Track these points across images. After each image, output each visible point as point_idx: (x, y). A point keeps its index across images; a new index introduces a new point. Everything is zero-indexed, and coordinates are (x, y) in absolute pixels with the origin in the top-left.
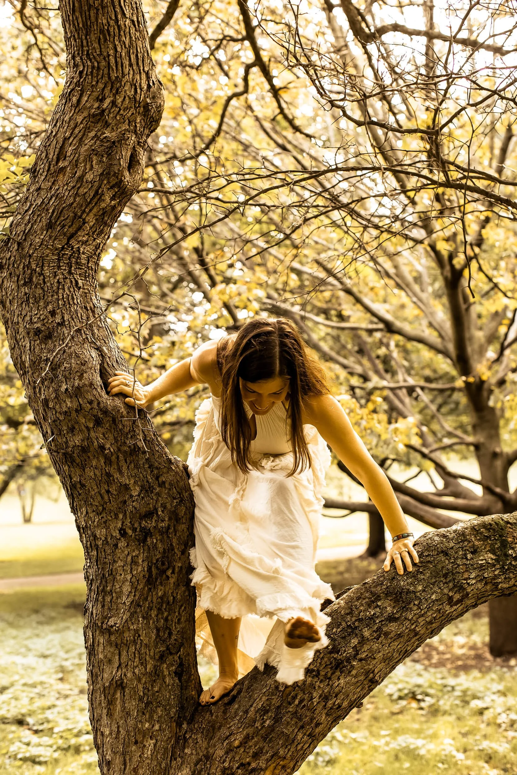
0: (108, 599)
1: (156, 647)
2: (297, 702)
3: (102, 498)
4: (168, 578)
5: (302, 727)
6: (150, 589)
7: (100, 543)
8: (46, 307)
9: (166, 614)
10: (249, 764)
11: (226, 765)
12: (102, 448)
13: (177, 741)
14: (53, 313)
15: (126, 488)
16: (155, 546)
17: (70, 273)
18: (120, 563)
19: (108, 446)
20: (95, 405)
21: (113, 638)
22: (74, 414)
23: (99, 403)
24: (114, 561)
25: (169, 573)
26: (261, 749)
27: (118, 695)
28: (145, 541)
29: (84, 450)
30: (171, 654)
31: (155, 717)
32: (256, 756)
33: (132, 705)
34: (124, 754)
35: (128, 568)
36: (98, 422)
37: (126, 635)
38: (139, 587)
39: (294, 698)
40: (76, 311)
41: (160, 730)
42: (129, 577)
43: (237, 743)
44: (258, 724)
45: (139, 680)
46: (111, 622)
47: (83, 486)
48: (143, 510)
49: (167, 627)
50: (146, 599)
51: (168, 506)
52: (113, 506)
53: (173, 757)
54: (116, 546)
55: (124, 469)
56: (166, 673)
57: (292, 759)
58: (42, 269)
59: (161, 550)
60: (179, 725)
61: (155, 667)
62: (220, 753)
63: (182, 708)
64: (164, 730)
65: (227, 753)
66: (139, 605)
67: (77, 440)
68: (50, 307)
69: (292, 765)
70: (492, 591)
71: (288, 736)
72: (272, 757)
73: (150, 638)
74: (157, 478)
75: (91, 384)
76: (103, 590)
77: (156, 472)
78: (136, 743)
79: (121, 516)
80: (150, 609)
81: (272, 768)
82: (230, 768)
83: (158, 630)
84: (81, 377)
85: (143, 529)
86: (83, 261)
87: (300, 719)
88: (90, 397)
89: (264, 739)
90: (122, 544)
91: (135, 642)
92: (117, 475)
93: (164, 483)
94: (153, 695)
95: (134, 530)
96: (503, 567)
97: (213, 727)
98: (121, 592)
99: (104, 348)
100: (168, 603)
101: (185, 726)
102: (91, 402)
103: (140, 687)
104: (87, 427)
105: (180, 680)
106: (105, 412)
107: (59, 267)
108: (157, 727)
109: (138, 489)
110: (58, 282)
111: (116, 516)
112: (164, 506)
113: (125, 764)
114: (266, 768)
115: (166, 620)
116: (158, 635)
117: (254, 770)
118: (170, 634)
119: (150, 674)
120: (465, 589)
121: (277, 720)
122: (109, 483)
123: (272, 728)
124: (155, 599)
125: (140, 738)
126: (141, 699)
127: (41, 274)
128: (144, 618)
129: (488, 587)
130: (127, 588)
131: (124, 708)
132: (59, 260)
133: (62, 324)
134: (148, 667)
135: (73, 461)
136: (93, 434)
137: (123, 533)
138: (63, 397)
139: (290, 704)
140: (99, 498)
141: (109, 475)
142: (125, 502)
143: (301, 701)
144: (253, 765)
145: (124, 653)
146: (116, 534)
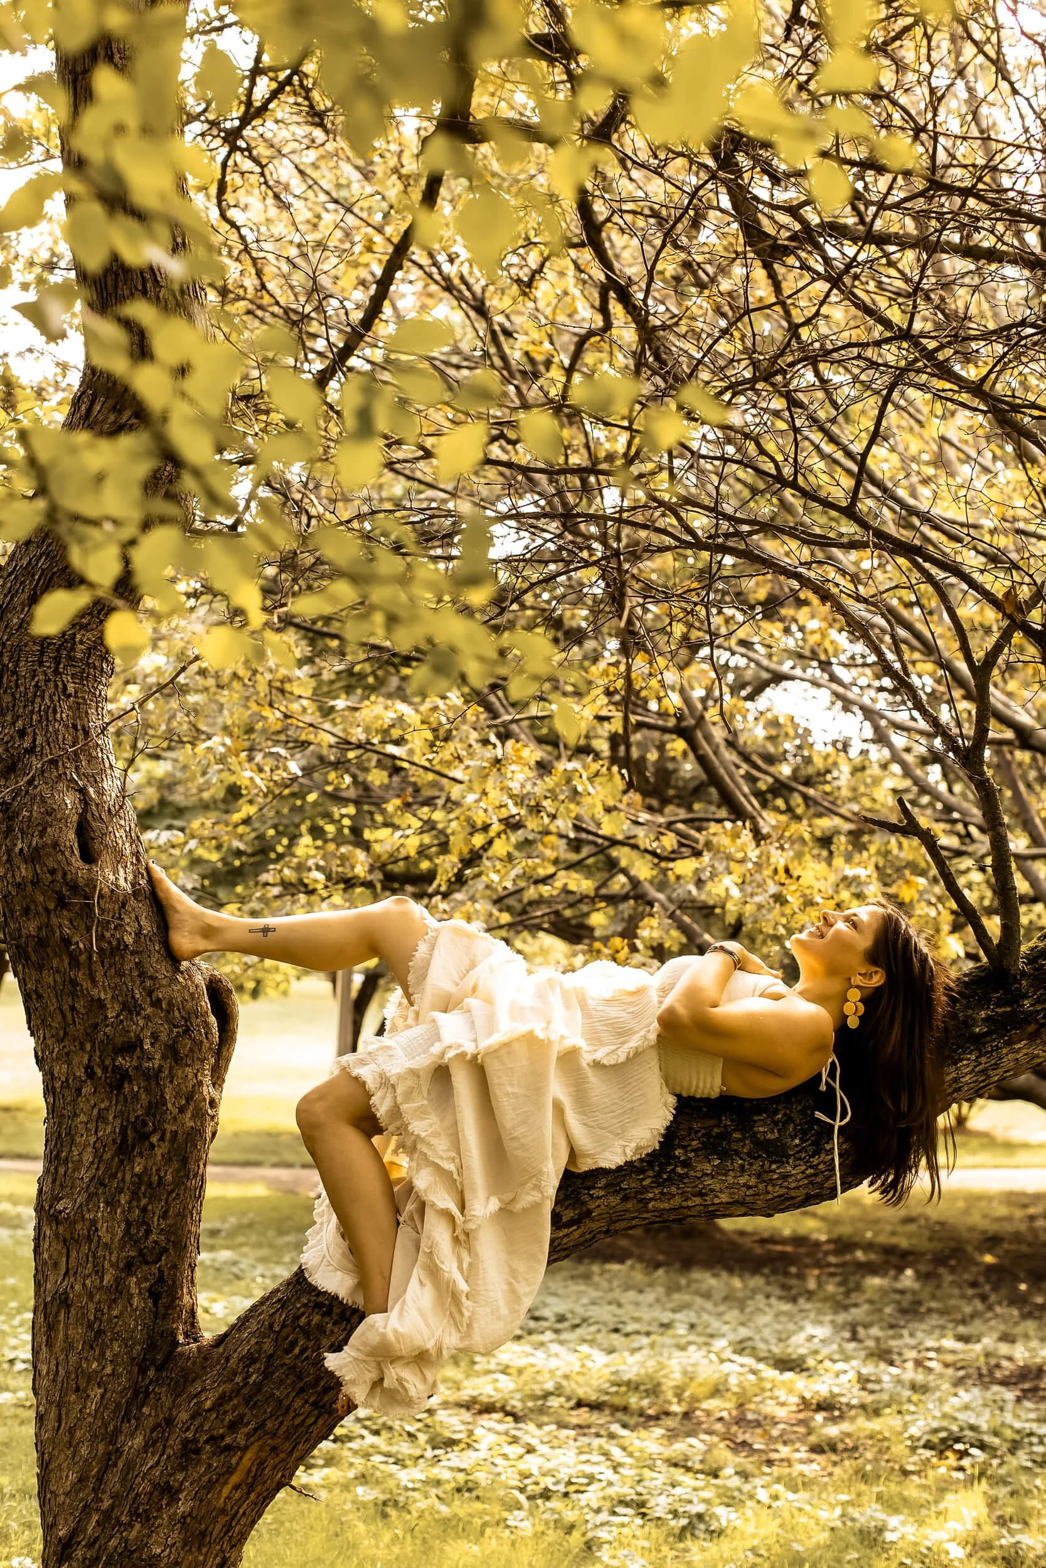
0: (62, 1170)
1: (122, 1249)
2: (297, 1351)
3: (64, 1017)
4: (153, 1146)
5: (302, 1390)
6: (121, 1162)
7: (58, 1085)
8: (13, 723)
9: (144, 1201)
10: (222, 1437)
11: (190, 1435)
12: (67, 941)
13: (136, 1394)
14: (22, 734)
15: (101, 1004)
16: (136, 1097)
17: (56, 672)
18: (83, 1118)
19: (76, 939)
20: (59, 877)
21: (61, 1230)
22: (29, 888)
23: (65, 874)
24: (75, 1115)
25: (154, 1139)
26: (241, 1416)
27: (62, 1316)
28: (120, 1087)
29: (42, 943)
30: (146, 1263)
31: (108, 1354)
32: (233, 1427)
33: (77, 1333)
34: (59, 1406)
35: (92, 1126)
36: (62, 903)
37: (79, 1226)
38: (106, 1157)
39: (294, 1344)
40: (56, 732)
41: (113, 1374)
42: (92, 1139)
43: (208, 1405)
44: (238, 1379)
45: (91, 1296)
46: (60, 1207)
47: (40, 997)
48: (119, 1041)
49: (144, 1223)
50: (114, 1176)
51: (164, 1037)
52: (78, 1029)
53: (127, 1417)
54: (79, 1090)
55: (99, 976)
56: (134, 1290)
57: (287, 1439)
58: (17, 665)
59: (145, 1103)
60: (143, 1371)
61: (117, 1280)
62: (184, 1416)
63: (152, 1346)
64: (120, 1375)
65: (193, 1417)
66: (102, 1184)
67: (31, 927)
68: (20, 724)
69: (287, 1446)
70: (639, 1211)
71: (280, 1402)
72: (256, 1430)
73: (114, 1235)
74: (150, 993)
75: (56, 845)
76: (58, 1156)
77: (148, 983)
78: (77, 1390)
79: (88, 1047)
80: (120, 1191)
81: (256, 1446)
82: (195, 1440)
83: (129, 1224)
84: (43, 833)
85: (117, 1069)
86: (79, 655)
87: (299, 1378)
88: (51, 864)
89: (247, 1401)
90: (87, 1089)
91: (89, 1239)
92: (86, 984)
93: (159, 1001)
94: (109, 1321)
95: (105, 1069)
96: (658, 1175)
97: (186, 1378)
98: (80, 1161)
99: (91, 790)
100: (150, 1185)
101: (151, 1373)
102: (53, 872)
103: (92, 1306)
104: (47, 909)
105: (155, 1304)
106: (74, 888)
107: (41, 663)
108: (108, 1370)
109: (117, 1007)
110: (37, 686)
111: (82, 1045)
112: (155, 1037)
113: (59, 1420)
114: (246, 1448)
115: (144, 1210)
116: (127, 1232)
117: (228, 1448)
118: (148, 1232)
119: (109, 1289)
120: (584, 1203)
121: (266, 1374)
122: (74, 995)
123: (258, 1386)
124: (128, 1177)
125: (82, 1383)
126: (90, 1326)
127: (15, 672)
128: (107, 1204)
129: (629, 1205)
130: (88, 1157)
131: (66, 1336)
132: (42, 652)
133: (31, 751)
134: (107, 1278)
135: (28, 958)
136: (54, 920)
137: (90, 1073)
138: (17, 861)
139: (287, 1352)
140: (59, 1017)
141: (74, 983)
142: (96, 1026)
143: (302, 1352)
144: (228, 1440)
145: (74, 1254)
146: (80, 1073)
